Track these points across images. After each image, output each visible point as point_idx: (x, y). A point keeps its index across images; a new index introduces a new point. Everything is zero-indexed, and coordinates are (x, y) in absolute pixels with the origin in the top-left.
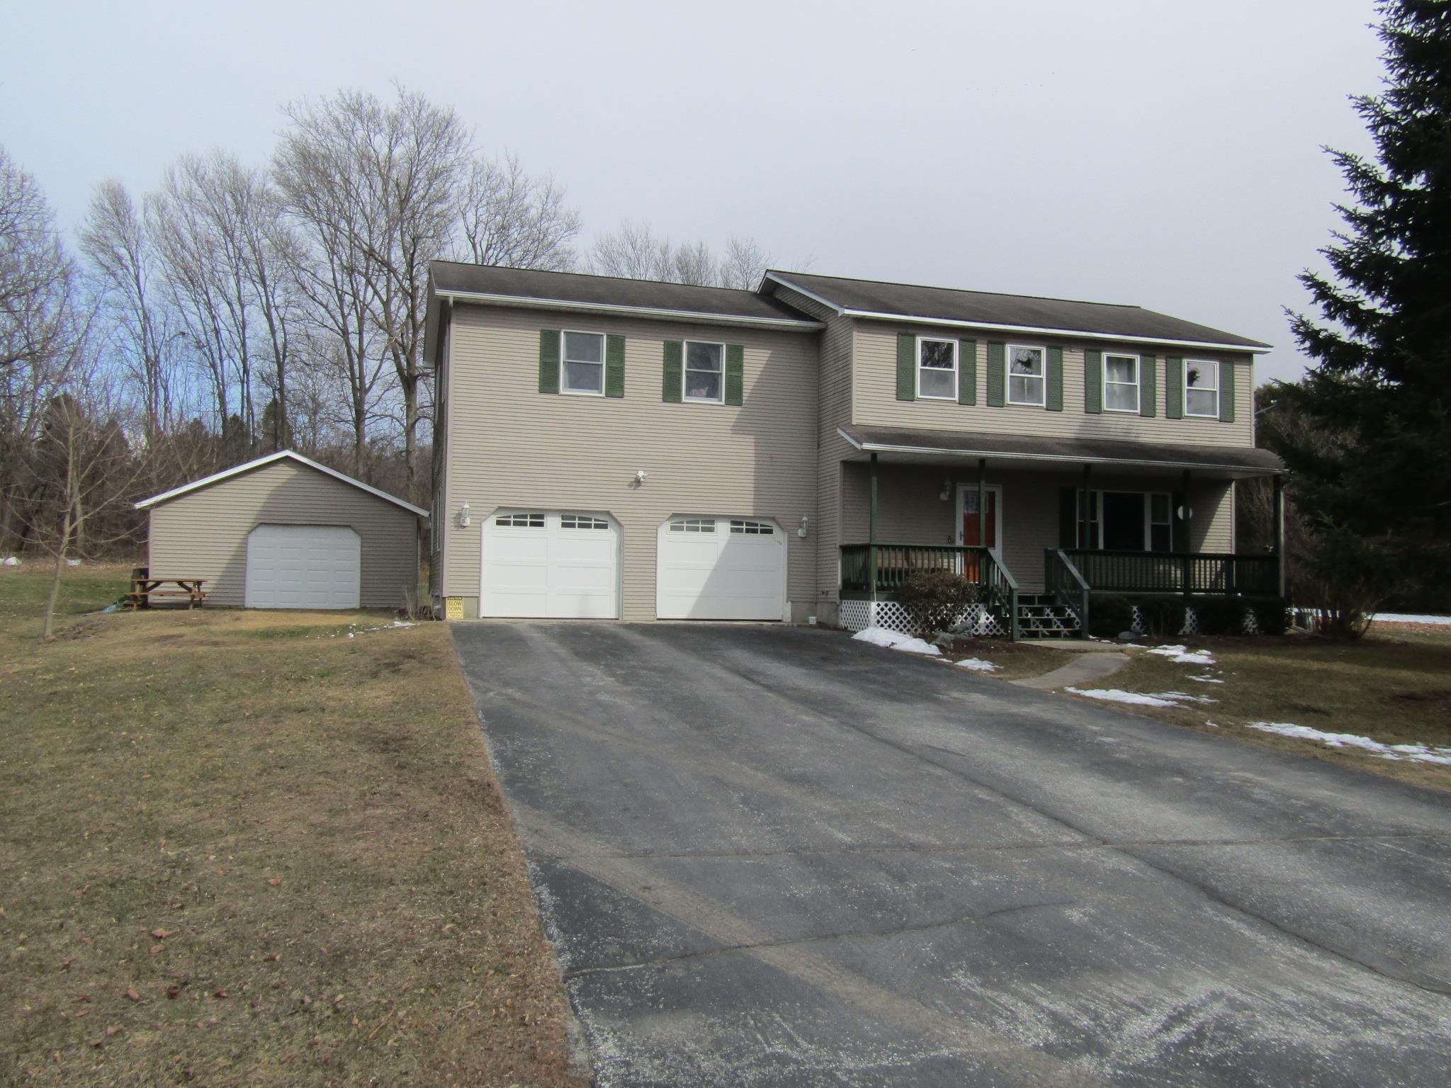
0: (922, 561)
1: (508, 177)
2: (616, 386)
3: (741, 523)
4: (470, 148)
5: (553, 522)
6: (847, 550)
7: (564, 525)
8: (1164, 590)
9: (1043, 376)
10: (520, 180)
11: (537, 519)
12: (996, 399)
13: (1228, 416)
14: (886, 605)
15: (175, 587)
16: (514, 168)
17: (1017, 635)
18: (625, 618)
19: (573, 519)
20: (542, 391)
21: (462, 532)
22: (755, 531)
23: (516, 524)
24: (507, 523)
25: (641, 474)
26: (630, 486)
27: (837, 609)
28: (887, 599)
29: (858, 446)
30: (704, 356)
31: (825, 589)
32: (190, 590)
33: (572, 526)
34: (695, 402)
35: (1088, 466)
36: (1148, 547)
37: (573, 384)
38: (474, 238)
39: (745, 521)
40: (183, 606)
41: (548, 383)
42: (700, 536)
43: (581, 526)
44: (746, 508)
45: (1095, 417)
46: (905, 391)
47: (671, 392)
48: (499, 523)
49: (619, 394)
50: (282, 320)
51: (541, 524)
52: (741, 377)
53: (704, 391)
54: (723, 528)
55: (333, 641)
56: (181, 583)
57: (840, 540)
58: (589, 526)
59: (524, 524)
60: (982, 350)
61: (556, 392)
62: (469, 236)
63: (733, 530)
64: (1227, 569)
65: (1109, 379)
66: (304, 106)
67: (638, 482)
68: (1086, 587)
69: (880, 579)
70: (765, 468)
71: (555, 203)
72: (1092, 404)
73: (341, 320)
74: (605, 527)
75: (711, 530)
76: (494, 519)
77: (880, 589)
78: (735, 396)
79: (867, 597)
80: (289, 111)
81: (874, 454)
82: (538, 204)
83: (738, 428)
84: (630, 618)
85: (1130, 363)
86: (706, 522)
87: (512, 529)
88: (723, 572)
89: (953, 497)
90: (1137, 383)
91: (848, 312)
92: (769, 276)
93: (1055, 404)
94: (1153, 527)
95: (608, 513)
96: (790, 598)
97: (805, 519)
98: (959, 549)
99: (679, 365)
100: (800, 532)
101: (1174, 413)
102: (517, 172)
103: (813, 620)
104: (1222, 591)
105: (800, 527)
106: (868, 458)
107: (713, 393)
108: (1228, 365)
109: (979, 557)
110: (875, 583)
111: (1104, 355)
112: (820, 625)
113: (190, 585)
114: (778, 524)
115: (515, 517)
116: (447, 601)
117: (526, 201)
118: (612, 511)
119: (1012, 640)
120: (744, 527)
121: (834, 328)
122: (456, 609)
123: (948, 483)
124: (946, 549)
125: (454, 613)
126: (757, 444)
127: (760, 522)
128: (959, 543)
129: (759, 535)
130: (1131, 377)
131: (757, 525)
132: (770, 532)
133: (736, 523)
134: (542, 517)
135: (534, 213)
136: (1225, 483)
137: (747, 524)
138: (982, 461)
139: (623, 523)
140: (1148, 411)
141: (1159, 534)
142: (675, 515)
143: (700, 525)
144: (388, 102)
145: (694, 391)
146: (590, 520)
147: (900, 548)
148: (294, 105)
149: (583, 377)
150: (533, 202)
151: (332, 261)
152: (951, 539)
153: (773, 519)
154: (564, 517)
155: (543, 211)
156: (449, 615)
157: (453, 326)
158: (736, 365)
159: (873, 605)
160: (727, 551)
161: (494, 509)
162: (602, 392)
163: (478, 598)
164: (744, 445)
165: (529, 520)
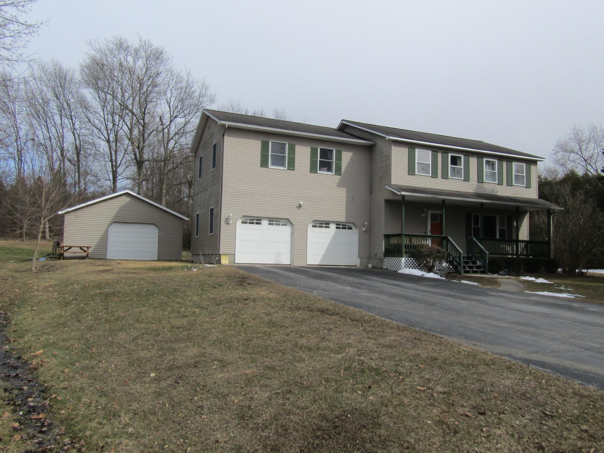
0: (415, 242)
1: (185, 78)
2: (291, 166)
3: (340, 225)
4: (171, 65)
5: (265, 223)
6: (387, 237)
7: (269, 224)
8: (504, 254)
9: (462, 167)
10: (191, 80)
11: (257, 221)
12: (445, 176)
13: (528, 186)
14: (408, 259)
15: (78, 250)
16: (189, 74)
17: (462, 272)
18: (295, 264)
19: (273, 221)
20: (262, 166)
21: (228, 226)
22: (345, 228)
23: (250, 223)
24: (246, 223)
25: (301, 203)
26: (297, 208)
27: (382, 261)
28: (409, 257)
29: (399, 193)
30: (325, 154)
31: (376, 253)
32: (85, 251)
33: (273, 224)
34: (323, 173)
35: (482, 204)
36: (498, 237)
37: (273, 164)
38: (169, 103)
39: (341, 224)
40: (83, 258)
41: (264, 163)
42: (324, 230)
43: (276, 224)
44: (342, 219)
45: (481, 184)
46: (411, 171)
47: (313, 169)
48: (243, 222)
49: (292, 169)
50: (79, 135)
51: (260, 224)
52: (341, 164)
53: (326, 169)
54: (333, 226)
55: (180, 273)
56: (81, 248)
57: (384, 232)
58: (279, 225)
59: (253, 223)
60: (440, 155)
61: (268, 167)
62: (167, 102)
63: (337, 228)
64: (526, 246)
65: (486, 169)
66: (96, 42)
67: (300, 206)
68: (487, 253)
69: (406, 248)
70: (350, 201)
71: (206, 90)
72: (480, 179)
73: (107, 136)
74: (286, 225)
75: (328, 227)
76: (240, 221)
77: (406, 252)
78: (338, 171)
79: (401, 256)
80: (90, 44)
81: (403, 196)
82: (198, 90)
83: (339, 185)
84: (298, 263)
85: (493, 163)
86: (325, 224)
87: (248, 226)
88: (333, 244)
89: (427, 216)
90: (496, 171)
91: (391, 137)
92: (344, 122)
93: (467, 179)
94: (500, 230)
95: (288, 219)
96: (360, 257)
97: (366, 223)
98: (428, 236)
99: (317, 158)
100: (364, 229)
101: (510, 184)
102: (190, 76)
103: (370, 266)
104: (524, 255)
105: (364, 227)
106: (400, 198)
107: (329, 170)
108: (529, 165)
109: (441, 241)
110: (404, 250)
111: (485, 159)
112: (373, 267)
113: (86, 249)
114: (355, 225)
115: (249, 220)
116: (221, 256)
117: (193, 89)
118: (289, 218)
119: (460, 274)
120: (341, 226)
121: (380, 143)
122: (225, 259)
123: (425, 210)
124: (423, 236)
125: (225, 261)
126: (348, 192)
127: (347, 225)
128: (429, 234)
129: (347, 230)
130: (493, 169)
131: (346, 226)
132: (351, 229)
133: (338, 225)
134: (260, 220)
135: (197, 94)
136: (526, 212)
137: (343, 225)
138: (444, 201)
139: (294, 223)
140: (500, 183)
141: (502, 232)
142: (315, 221)
143: (324, 225)
144: (134, 42)
145: (322, 169)
146: (280, 222)
147: (408, 235)
148: (92, 41)
149: (279, 161)
150: (197, 89)
151: (103, 110)
152: (426, 233)
153: (353, 223)
154: (269, 221)
155: (201, 93)
156: (222, 262)
157: (225, 137)
158: (339, 158)
159: (403, 259)
160: (334, 236)
161: (241, 217)
162: (285, 168)
163: (234, 255)
164: (342, 193)
165: (255, 221)
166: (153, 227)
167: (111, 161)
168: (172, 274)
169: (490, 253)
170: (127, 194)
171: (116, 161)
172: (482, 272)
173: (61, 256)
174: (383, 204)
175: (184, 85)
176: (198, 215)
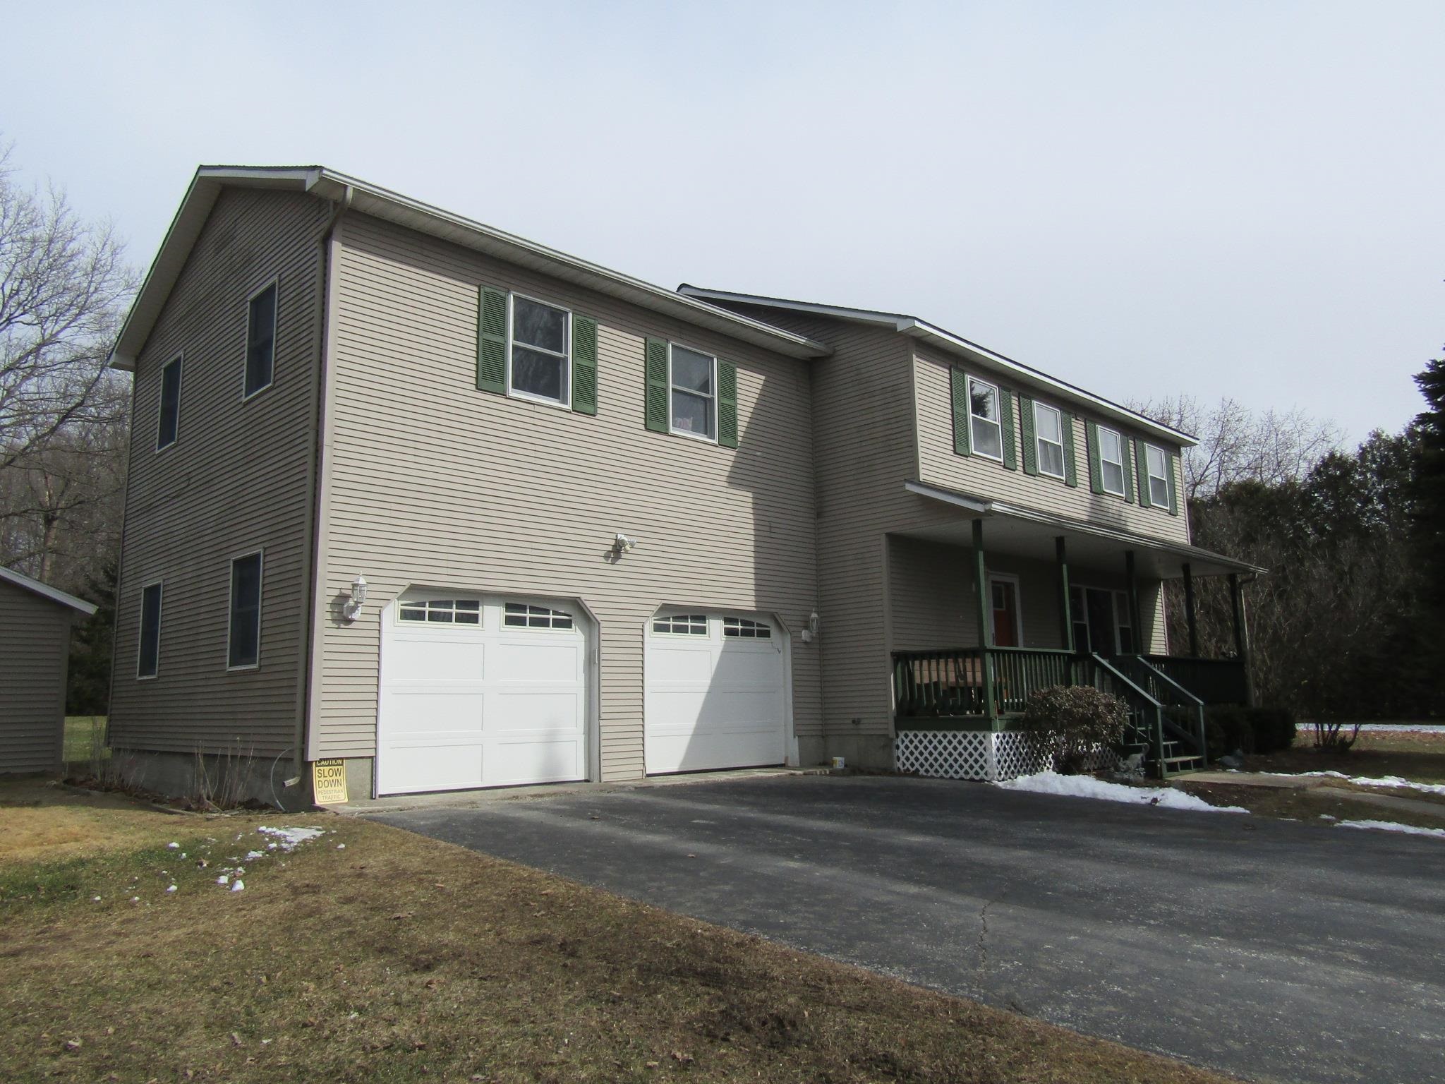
1: (49, 213)
2: (586, 398)
3: (737, 622)
5: (493, 614)
6: (902, 659)
7: (510, 621)
9: (1060, 443)
12: (1030, 466)
13: (1173, 510)
14: (1004, 737)
16: (60, 204)
17: (1165, 768)
18: (605, 778)
19: (520, 608)
20: (480, 387)
21: (344, 631)
22: (750, 633)
23: (434, 617)
24: (420, 616)
25: (623, 539)
26: (607, 557)
27: (888, 744)
29: (979, 507)
31: (857, 716)
33: (521, 622)
34: (686, 436)
35: (1132, 552)
36: (1119, 652)
37: (521, 384)
39: (740, 618)
41: (489, 377)
42: (689, 637)
43: (535, 622)
44: (746, 600)
45: (1098, 496)
46: (960, 445)
47: (655, 418)
48: (406, 615)
49: (589, 409)
51: (474, 619)
52: (735, 407)
53: (689, 422)
54: (716, 627)
57: (891, 646)
58: (544, 623)
59: (447, 618)
60: (1015, 402)
61: (503, 394)
63: (729, 632)
67: (617, 551)
70: (765, 540)
71: (114, 253)
72: (1095, 484)
74: (566, 624)
75: (703, 631)
76: (396, 609)
78: (728, 434)
81: (979, 520)
82: (89, 251)
83: (735, 479)
84: (614, 773)
86: (694, 620)
87: (426, 627)
88: (720, 692)
90: (1120, 463)
91: (918, 325)
93: (1071, 479)
95: (576, 603)
96: (798, 734)
97: (814, 615)
99: (666, 380)
100: (807, 635)
101: (1144, 501)
103: (839, 762)
105: (806, 628)
107: (704, 426)
108: (1168, 453)
110: (992, 703)
111: (1098, 427)
112: (853, 770)
114: (777, 622)
115: (432, 604)
116: (315, 769)
117: (73, 246)
118: (583, 597)
120: (740, 627)
122: (332, 783)
125: (331, 791)
126: (757, 507)
127: (756, 620)
129: (755, 638)
130: (1116, 457)
131: (752, 624)
132: (767, 634)
133: (729, 616)
135: (85, 261)
136: (1157, 581)
137: (744, 623)
138: (1061, 539)
139: (599, 618)
140: (1129, 499)
141: (1125, 636)
142: (661, 607)
143: (690, 624)
145: (682, 420)
146: (547, 612)
149: (540, 374)
150: (84, 247)
153: (773, 617)
154: (509, 607)
156: (320, 800)
157: (336, 247)
158: (729, 390)
159: (994, 739)
160: (722, 658)
161: (401, 590)
162: (565, 402)
163: (373, 759)
164: (741, 506)
165: (454, 610)
172: (1198, 766)
174: (880, 551)
176: (153, 592)
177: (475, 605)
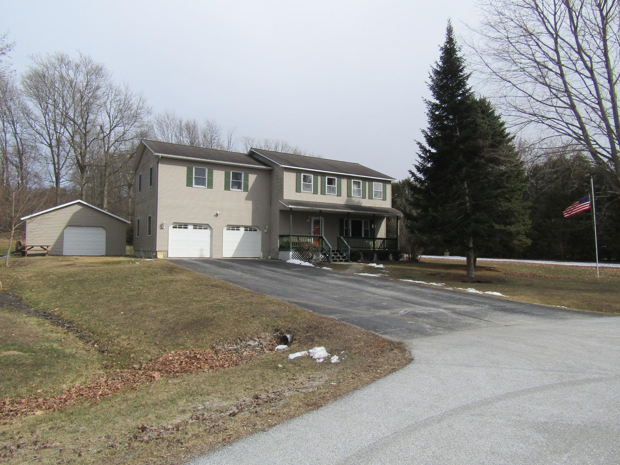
0: (302, 240)
1: (124, 91)
2: (210, 185)
3: (248, 228)
4: (110, 80)
5: (190, 227)
6: (281, 236)
7: (194, 228)
8: (368, 248)
9: (336, 186)
10: (129, 94)
11: (185, 226)
12: (323, 193)
13: (384, 199)
14: (294, 253)
15: (40, 248)
16: (127, 88)
17: (331, 261)
18: (213, 257)
19: (196, 226)
20: (187, 186)
21: (162, 230)
22: (252, 230)
23: (179, 228)
24: (176, 227)
25: (218, 212)
26: (215, 216)
27: (278, 254)
28: (295, 251)
29: (287, 206)
30: (237, 176)
31: (274, 248)
32: (45, 249)
33: (197, 228)
34: (235, 190)
35: (349, 213)
36: (363, 236)
37: (197, 184)
38: (109, 114)
40: (44, 255)
41: (189, 184)
42: (235, 232)
43: (199, 228)
44: (249, 223)
45: (350, 198)
46: (298, 190)
47: (227, 188)
48: (173, 227)
49: (211, 187)
50: (20, 139)
51: (187, 228)
52: (248, 183)
53: (236, 187)
54: (242, 229)
55: (127, 266)
56: (41, 247)
57: (279, 233)
58: (201, 229)
59: (181, 228)
60: (319, 178)
61: (192, 186)
62: (107, 113)
63: (245, 230)
64: (383, 242)
65: (354, 187)
66: (39, 56)
67: (217, 215)
68: (349, 247)
69: (293, 245)
70: (255, 211)
71: (143, 103)
72: (349, 195)
73: (49, 141)
74: (207, 229)
75: (239, 230)
76: (172, 226)
77: (292, 248)
78: (246, 189)
79: (290, 251)
80: (32, 58)
81: (291, 208)
82: (136, 102)
83: (247, 198)
84: (216, 256)
85: (359, 183)
86: (237, 228)
87: (177, 230)
88: (242, 243)
89: (311, 220)
90: (361, 189)
91: (283, 166)
92: (252, 150)
93: (339, 195)
94: (365, 230)
95: (208, 225)
96: (262, 251)
97: (267, 227)
98: (313, 236)
99: (230, 179)
100: (265, 231)
101: (370, 198)
102: (128, 90)
103: (270, 257)
104: (382, 248)
105: (265, 229)
106: (289, 209)
107: (239, 188)
108: (385, 184)
109: (320, 239)
110: (291, 246)
111: (352, 180)
112: (272, 259)
113: (46, 247)
114: (259, 228)
115: (179, 226)
116: (158, 252)
117: (131, 102)
118: (210, 224)
119: (330, 262)
121: (276, 169)
123: (310, 217)
124: (309, 236)
125: (160, 256)
126: (253, 204)
127: (253, 228)
128: (312, 235)
129: (253, 231)
130: (359, 187)
132: (256, 231)
133: (247, 228)
134: (187, 225)
136: (383, 218)
137: (250, 228)
138: (321, 211)
139: (213, 228)
140: (364, 197)
141: (366, 232)
142: (228, 225)
143: (235, 228)
144: (74, 57)
145: (234, 187)
146: (202, 226)
147: (296, 236)
148: (35, 55)
149: (200, 182)
150: (134, 102)
151: (45, 117)
152: (310, 233)
153: (257, 227)
154: (194, 226)
155: (138, 105)
156: (158, 257)
157: (159, 164)
158: (247, 179)
159: (291, 253)
160: (243, 236)
161: (172, 223)
162: (206, 187)
163: (168, 251)
164: (250, 204)
165: (183, 226)
166: (102, 229)
167: (54, 164)
168: (119, 266)
169: (351, 248)
170: (79, 203)
171: (58, 163)
172: (346, 261)
173: (24, 254)
174: (278, 213)
175: (123, 97)
176: (138, 220)
177: (187, 226)
